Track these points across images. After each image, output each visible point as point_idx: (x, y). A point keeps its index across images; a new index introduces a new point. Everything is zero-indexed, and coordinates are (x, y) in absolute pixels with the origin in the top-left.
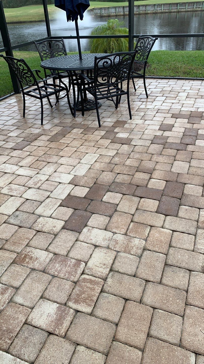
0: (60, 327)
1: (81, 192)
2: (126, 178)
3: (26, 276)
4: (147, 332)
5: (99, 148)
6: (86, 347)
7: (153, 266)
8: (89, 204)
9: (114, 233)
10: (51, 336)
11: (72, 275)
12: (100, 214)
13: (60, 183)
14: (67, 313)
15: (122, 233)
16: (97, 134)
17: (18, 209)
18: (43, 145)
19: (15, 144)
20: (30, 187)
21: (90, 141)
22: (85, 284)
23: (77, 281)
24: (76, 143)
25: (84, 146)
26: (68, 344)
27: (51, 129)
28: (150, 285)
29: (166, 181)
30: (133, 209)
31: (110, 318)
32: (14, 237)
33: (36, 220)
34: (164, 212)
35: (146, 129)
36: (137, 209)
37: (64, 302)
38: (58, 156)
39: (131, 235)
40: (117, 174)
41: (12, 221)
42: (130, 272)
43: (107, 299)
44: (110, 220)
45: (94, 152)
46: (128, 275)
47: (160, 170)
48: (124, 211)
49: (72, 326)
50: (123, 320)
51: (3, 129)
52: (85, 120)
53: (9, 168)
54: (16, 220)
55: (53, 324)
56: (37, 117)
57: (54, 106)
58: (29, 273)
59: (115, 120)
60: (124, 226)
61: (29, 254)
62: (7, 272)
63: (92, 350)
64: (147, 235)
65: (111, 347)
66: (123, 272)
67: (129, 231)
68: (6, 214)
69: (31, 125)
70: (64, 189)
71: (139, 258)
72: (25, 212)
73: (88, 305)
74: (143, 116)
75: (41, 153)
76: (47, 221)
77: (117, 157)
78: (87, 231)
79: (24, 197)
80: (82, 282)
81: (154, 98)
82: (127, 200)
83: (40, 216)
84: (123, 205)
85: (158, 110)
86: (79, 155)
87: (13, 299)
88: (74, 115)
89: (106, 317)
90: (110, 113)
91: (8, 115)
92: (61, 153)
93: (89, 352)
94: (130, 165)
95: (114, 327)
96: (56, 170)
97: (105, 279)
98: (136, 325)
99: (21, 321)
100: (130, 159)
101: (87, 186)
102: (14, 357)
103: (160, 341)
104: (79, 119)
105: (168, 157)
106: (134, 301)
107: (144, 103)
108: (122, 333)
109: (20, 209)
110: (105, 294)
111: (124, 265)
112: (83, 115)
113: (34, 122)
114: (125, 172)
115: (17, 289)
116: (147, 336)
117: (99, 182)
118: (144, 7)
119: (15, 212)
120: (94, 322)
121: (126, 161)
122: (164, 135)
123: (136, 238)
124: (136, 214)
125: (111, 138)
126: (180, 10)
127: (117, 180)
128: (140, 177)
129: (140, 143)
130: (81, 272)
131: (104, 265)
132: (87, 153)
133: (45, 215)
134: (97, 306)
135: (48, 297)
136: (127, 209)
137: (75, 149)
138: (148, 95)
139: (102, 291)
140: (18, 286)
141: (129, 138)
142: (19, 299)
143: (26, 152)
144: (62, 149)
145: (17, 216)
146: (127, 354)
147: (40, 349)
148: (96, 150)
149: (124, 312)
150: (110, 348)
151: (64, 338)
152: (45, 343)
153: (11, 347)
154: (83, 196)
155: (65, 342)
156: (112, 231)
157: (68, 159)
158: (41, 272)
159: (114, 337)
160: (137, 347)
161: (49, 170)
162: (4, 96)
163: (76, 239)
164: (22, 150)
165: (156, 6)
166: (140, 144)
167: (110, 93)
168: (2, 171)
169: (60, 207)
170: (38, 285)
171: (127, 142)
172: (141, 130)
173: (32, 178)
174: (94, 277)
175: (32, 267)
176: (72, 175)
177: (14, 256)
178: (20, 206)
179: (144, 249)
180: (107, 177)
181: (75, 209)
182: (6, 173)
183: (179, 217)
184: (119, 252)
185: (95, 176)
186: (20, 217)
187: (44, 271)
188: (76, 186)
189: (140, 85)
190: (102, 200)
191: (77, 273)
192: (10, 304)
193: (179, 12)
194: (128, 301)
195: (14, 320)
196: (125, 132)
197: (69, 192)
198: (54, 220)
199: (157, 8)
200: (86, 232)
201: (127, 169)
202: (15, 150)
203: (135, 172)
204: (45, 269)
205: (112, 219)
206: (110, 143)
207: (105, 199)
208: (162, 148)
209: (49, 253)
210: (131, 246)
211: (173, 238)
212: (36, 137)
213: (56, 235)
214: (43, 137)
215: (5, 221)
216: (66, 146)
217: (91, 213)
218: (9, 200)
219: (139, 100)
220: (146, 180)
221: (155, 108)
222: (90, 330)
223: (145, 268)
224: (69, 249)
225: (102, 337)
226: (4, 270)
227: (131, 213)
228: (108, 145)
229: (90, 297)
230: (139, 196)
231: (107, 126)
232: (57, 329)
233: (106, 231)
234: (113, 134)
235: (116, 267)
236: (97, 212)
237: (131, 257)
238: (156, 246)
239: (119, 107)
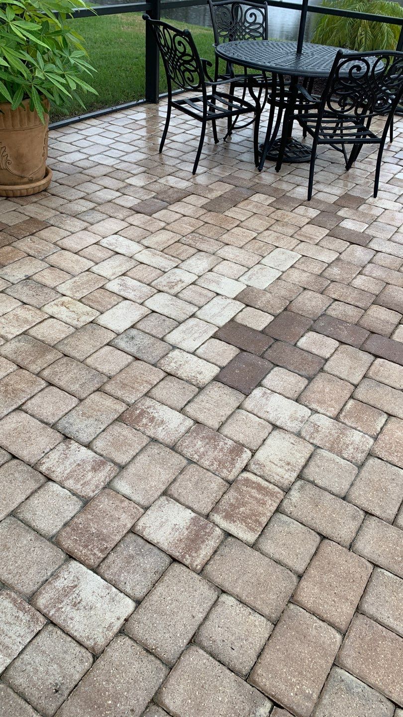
0: (194, 554)
1: (259, 321)
2: (351, 311)
3: (140, 448)
4: (356, 603)
5: (302, 241)
6: (239, 601)
7: (384, 490)
8: (271, 346)
9: (314, 411)
10: (176, 565)
11: (225, 467)
12: (289, 370)
13: (218, 294)
14: (209, 533)
15: (328, 414)
16: (302, 213)
17: (134, 325)
18: (192, 215)
19: (140, 201)
20: (161, 289)
21: (286, 224)
22: (249, 489)
23: (233, 481)
24: (257, 223)
25: (272, 232)
26: (207, 587)
27: (210, 186)
28: (372, 522)
30: (357, 374)
31: (290, 563)
32: (123, 375)
33: (167, 354)
36: (364, 377)
37: (205, 512)
38: (218, 242)
39: (346, 421)
40: (332, 300)
41: (122, 344)
42: (336, 490)
43: (284, 528)
44: (307, 385)
45: (291, 248)
46: (331, 494)
48: (337, 373)
49: (217, 557)
50: (312, 571)
51: (118, 167)
52: (279, 180)
53: (125, 245)
54: (130, 344)
55: (183, 545)
56: (185, 157)
57: (221, 142)
58: (147, 445)
59: (341, 192)
60: (336, 402)
61: (148, 410)
62: (105, 433)
63: (249, 609)
64: (379, 429)
65: (285, 612)
66: (323, 486)
67: (343, 413)
68: (113, 329)
69: (172, 171)
70: (224, 308)
71: (357, 468)
72: (147, 333)
73: (250, 529)
74: (400, 196)
75: (187, 228)
76: (187, 360)
77: (337, 266)
78: (261, 394)
79: (148, 306)
80: (243, 485)
82: (347, 355)
83: (174, 347)
84: (337, 362)
86: (260, 248)
87: (112, 484)
88: (259, 166)
89: (282, 558)
90: (333, 177)
91: (129, 141)
92: (224, 236)
93: (242, 609)
94: (363, 288)
95: (295, 579)
96: (212, 269)
97: (287, 491)
98: (336, 587)
99: (125, 526)
100: (363, 277)
101: (269, 312)
102: (106, 583)
103: (378, 625)
104: (268, 177)
106: (339, 544)
108: (309, 592)
109: (138, 326)
110: (284, 518)
111: (325, 473)
112: (278, 169)
113: (179, 166)
114: (349, 300)
115: (122, 468)
116: (355, 610)
117: (294, 309)
119: (129, 329)
120: (257, 560)
121: (355, 278)
123: (356, 429)
124: (362, 386)
125: (328, 226)
127: (330, 312)
128: (381, 315)
129: (388, 247)
130: (243, 466)
131: (288, 464)
132: (278, 247)
133: (184, 348)
134: (267, 534)
135: (176, 496)
136: (346, 373)
137: (255, 235)
139: (278, 510)
140: (124, 464)
141: (366, 233)
142: (123, 486)
143: (158, 221)
144: (229, 229)
145: (133, 338)
146: (314, 632)
147: (153, 581)
148: (296, 244)
149: (317, 558)
150: (283, 612)
151: (198, 574)
152: (163, 574)
153: (103, 566)
154: (260, 329)
155: (200, 581)
156: (310, 407)
157: (237, 251)
158: (168, 449)
159: (292, 596)
160: (334, 625)
161: (199, 264)
162: (125, 102)
163: (238, 405)
164: (150, 216)
166: (389, 251)
168: (110, 247)
169: (213, 339)
170: (161, 470)
171: (362, 240)
172: (394, 223)
173: (165, 272)
174: (267, 481)
175: (153, 436)
176: (242, 285)
177: (121, 408)
178: (140, 320)
179: (370, 454)
180: (312, 303)
181: (242, 350)
182: (117, 253)
184: (319, 447)
185: (288, 296)
186: (137, 341)
187: (173, 448)
188: (247, 306)
190: (296, 344)
191: (235, 467)
192: (107, 491)
194: (327, 541)
195: (112, 521)
196: (359, 220)
197: (233, 315)
198: (200, 360)
200: (258, 396)
201: (355, 294)
202: (138, 212)
203: (370, 304)
204: (175, 445)
205: (311, 384)
206: (326, 235)
207: (303, 343)
209: (186, 417)
210: (344, 444)
212: (180, 197)
213: (201, 389)
214: (191, 199)
215: (109, 342)
216: (236, 225)
217: (273, 363)
218: (120, 304)
219: (396, 161)
220: (392, 324)
222: (249, 573)
223: (367, 489)
224: (224, 419)
225: (270, 591)
226: (101, 430)
227: (351, 381)
228: (322, 239)
229: (255, 516)
230: (373, 352)
231: (323, 202)
232: (187, 556)
233: (298, 404)
234: (335, 219)
235: (311, 474)
236: (284, 364)
237: (343, 462)
238: (394, 454)
239: (353, 167)
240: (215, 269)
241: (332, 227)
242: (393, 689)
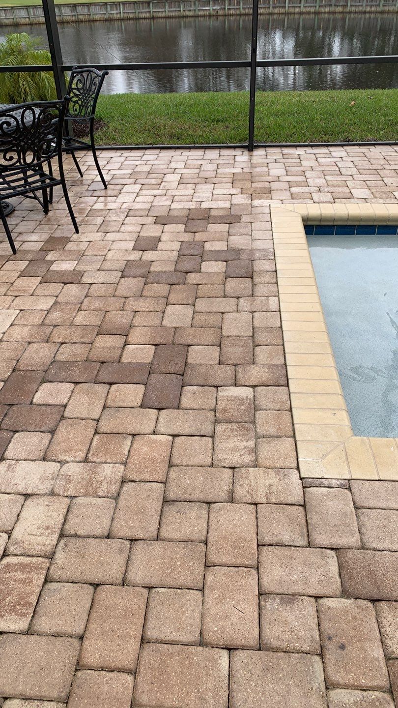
2: (79, 350)
4: (139, 635)
5: (16, 296)
6: (24, 699)
7: (143, 510)
8: (6, 414)
9: (63, 463)
12: (30, 431)
15: (77, 459)
16: (10, 269)
22: (12, 574)
28: (139, 546)
29: (155, 345)
30: (97, 408)
31: (68, 630)
34: (155, 405)
35: (109, 250)
36: (104, 408)
39: (95, 459)
40: (59, 345)
42: (98, 531)
43: (57, 596)
44: (51, 439)
45: (7, 306)
46: (95, 538)
47: (143, 326)
48: (79, 415)
50: (92, 626)
59: (45, 237)
60: (82, 445)
63: (36, 701)
64: (127, 453)
65: (73, 683)
66: (86, 534)
67: (91, 452)
71: (114, 501)
73: (21, 616)
74: (101, 225)
77: (56, 310)
78: (5, 469)
80: (5, 572)
81: (119, 187)
82: (83, 393)
84: (76, 404)
85: (129, 212)
89: (59, 629)
90: (33, 225)
93: (29, 707)
94: (85, 323)
95: (76, 643)
97: (51, 557)
98: (118, 629)
100: (83, 313)
103: (164, 645)
105: (154, 299)
106: (112, 585)
107: (101, 199)
108: (93, 650)
110: (54, 586)
111: (85, 520)
114: (75, 339)
116: (140, 642)
117: (22, 367)
118: (86, 7)
120: (34, 645)
121: (75, 316)
122: (144, 258)
123: (105, 463)
124: (104, 418)
125: (39, 274)
126: (155, 14)
127: (60, 357)
128: (107, 344)
129: (99, 277)
130: (1, 553)
131: (47, 528)
134: (40, 612)
136: (86, 412)
138: (107, 183)
139: (46, 581)
141: (77, 269)
146: (106, 688)
148: (11, 301)
149: (94, 610)
150: (71, 686)
156: (58, 460)
159: (78, 663)
160: (124, 669)
165: (109, 6)
166: (101, 281)
167: (29, 184)
171: (74, 278)
172: (100, 253)
174: (29, 556)
179: (124, 481)
180: (40, 354)
183: (183, 409)
184: (75, 497)
185: (14, 356)
189: (89, 164)
190: (32, 402)
193: (153, 18)
194: (100, 587)
196: (67, 259)
199: (111, 10)
200: (3, 472)
201: (79, 331)
203: (94, 336)
205: (55, 436)
206: (40, 283)
207: (38, 398)
208: (143, 284)
210: (97, 482)
211: (174, 449)
217: (11, 431)
219: (90, 193)
220: (118, 348)
221: (123, 207)
222: (28, 663)
223: (127, 517)
225: (54, 671)
227: (92, 417)
228: (36, 288)
229: (23, 599)
230: (106, 381)
231: (30, 251)
233: (46, 462)
234: (45, 265)
235: (70, 528)
236: (24, 427)
237: (99, 501)
238: (144, 471)
239: (51, 209)
241: (43, 274)
242: (189, 700)
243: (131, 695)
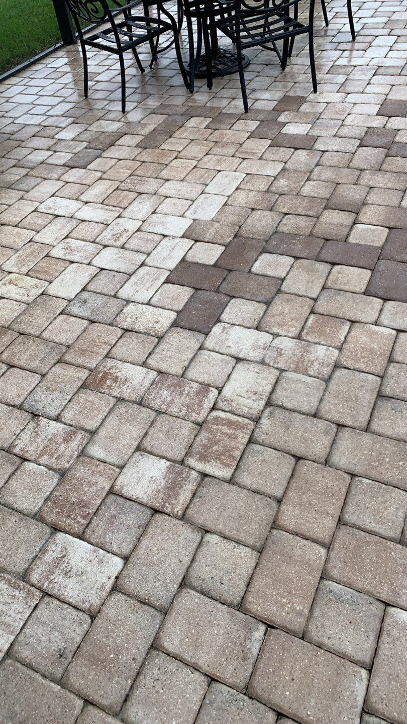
0: (174, 502)
1: (208, 254)
2: (302, 222)
3: (107, 410)
4: (337, 515)
5: (244, 159)
6: (222, 537)
7: (354, 399)
8: (225, 279)
9: (276, 335)
10: (158, 516)
11: (193, 411)
12: (246, 299)
13: (165, 236)
14: (185, 477)
15: (290, 335)
16: (240, 128)
17: (85, 287)
18: (128, 157)
19: (72, 155)
20: (106, 243)
21: (226, 144)
22: (219, 427)
23: (203, 422)
24: (196, 150)
25: (213, 156)
26: (190, 530)
27: (142, 122)
28: (346, 434)
29: (389, 228)
30: (315, 287)
31: (268, 490)
32: (81, 341)
33: (122, 310)
34: (381, 294)
35: (349, 114)
36: (324, 288)
37: (179, 458)
38: (158, 180)
39: (309, 338)
40: (283, 215)
41: (75, 310)
42: (305, 408)
43: (259, 457)
44: (266, 310)
45: (234, 168)
46: (301, 414)
47: (378, 205)
48: (295, 291)
49: (196, 500)
50: (291, 494)
51: (45, 124)
52: (213, 98)
53: (64, 206)
54: (83, 308)
55: (161, 495)
56: (112, 97)
57: (147, 70)
58: (114, 406)
59: (279, 95)
60: (296, 321)
61: (111, 371)
62: (71, 403)
63: (233, 543)
64: (343, 339)
65: (269, 538)
66: (292, 408)
67: (305, 331)
68: (64, 296)
69: (101, 115)
70: (173, 249)
71: (324, 383)
72: (99, 293)
73: (225, 465)
74: (342, 84)
75: (124, 173)
76: (143, 312)
77: (283, 177)
78: (220, 330)
79: (95, 264)
80: (213, 424)
81: (369, 39)
82: (303, 270)
83: (128, 302)
84: (294, 280)
85: (377, 69)
86: (202, 176)
87: (85, 451)
88: (190, 87)
89: (259, 487)
90: (268, 80)
91: (53, 93)
92: (164, 172)
93: (227, 545)
94: (312, 194)
95: (274, 504)
96: (155, 210)
97: (257, 420)
98: (316, 504)
99: (103, 489)
100: (312, 183)
101: (219, 242)
102: (93, 547)
103: (361, 532)
104: (201, 97)
105: (395, 175)
106: (314, 462)
107: (347, 53)
108: (290, 515)
109: (89, 288)
110: (257, 447)
111: (294, 394)
112: (210, 86)
113: (107, 108)
114: (300, 211)
115: (93, 433)
116: (336, 523)
117: (244, 234)
119: (80, 292)
120: (236, 494)
121: (303, 186)
122: (388, 125)
123: (319, 344)
124: (321, 298)
125: (270, 136)
127: (283, 229)
128: (334, 219)
129: (335, 145)
130: (211, 405)
131: (255, 393)
132: (220, 171)
133: (137, 300)
134: (242, 467)
135: (149, 449)
136: (304, 289)
137: (195, 163)
138: (356, 34)
139: (251, 441)
140: (94, 429)
141: (310, 134)
142: (96, 451)
143: (94, 172)
144: (166, 163)
145: (85, 301)
147: (138, 536)
148: (239, 163)
149: (294, 480)
150: (266, 540)
151: (180, 520)
152: (147, 526)
153: (88, 531)
154: (212, 263)
155: (183, 526)
156: (271, 332)
157: (178, 185)
158: (136, 405)
159: (274, 522)
160: (318, 541)
161: (142, 208)
162: (43, 51)
163: (199, 346)
164: (85, 168)
166: (335, 148)
167: (270, 32)
168: (49, 212)
169: (166, 285)
170: (131, 427)
171: (306, 143)
172: (338, 117)
173: (108, 225)
174: (236, 415)
175: (118, 396)
176: (188, 220)
177: (84, 374)
178: (90, 281)
179: (337, 366)
180: (262, 222)
181: (196, 289)
182: (57, 216)
184: (284, 370)
185: (237, 221)
186: (90, 303)
187: (140, 403)
188: (196, 241)
189: (337, 11)
190: (250, 270)
191: (203, 408)
192: (81, 459)
194: (302, 461)
195: (90, 487)
196: (302, 121)
197: (183, 255)
198: (156, 309)
200: (218, 333)
201: (305, 203)
202: (72, 168)
203: (321, 210)
204: (142, 399)
205: (270, 308)
206: (269, 146)
208: (384, 156)
209: (149, 370)
210: (309, 361)
211: (397, 344)
212: (113, 140)
213: (160, 338)
214: (127, 140)
215: (62, 311)
216: (174, 157)
217: (229, 296)
218: (68, 269)
219: (334, 46)
220: (346, 226)
221: (371, 63)
222: (229, 508)
223: (336, 402)
224: (186, 363)
225: (251, 522)
226: (67, 401)
227: (310, 296)
228: (265, 152)
229: (229, 451)
230: (329, 260)
231: (262, 110)
232: (167, 504)
233: (258, 332)
234: (276, 127)
235: (279, 398)
236: (241, 294)
237: (309, 380)
238: (360, 360)
239: (289, 64)
240: (158, 210)
241: (274, 136)
242: (381, 589)
243: (322, 565)
